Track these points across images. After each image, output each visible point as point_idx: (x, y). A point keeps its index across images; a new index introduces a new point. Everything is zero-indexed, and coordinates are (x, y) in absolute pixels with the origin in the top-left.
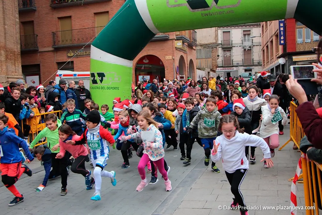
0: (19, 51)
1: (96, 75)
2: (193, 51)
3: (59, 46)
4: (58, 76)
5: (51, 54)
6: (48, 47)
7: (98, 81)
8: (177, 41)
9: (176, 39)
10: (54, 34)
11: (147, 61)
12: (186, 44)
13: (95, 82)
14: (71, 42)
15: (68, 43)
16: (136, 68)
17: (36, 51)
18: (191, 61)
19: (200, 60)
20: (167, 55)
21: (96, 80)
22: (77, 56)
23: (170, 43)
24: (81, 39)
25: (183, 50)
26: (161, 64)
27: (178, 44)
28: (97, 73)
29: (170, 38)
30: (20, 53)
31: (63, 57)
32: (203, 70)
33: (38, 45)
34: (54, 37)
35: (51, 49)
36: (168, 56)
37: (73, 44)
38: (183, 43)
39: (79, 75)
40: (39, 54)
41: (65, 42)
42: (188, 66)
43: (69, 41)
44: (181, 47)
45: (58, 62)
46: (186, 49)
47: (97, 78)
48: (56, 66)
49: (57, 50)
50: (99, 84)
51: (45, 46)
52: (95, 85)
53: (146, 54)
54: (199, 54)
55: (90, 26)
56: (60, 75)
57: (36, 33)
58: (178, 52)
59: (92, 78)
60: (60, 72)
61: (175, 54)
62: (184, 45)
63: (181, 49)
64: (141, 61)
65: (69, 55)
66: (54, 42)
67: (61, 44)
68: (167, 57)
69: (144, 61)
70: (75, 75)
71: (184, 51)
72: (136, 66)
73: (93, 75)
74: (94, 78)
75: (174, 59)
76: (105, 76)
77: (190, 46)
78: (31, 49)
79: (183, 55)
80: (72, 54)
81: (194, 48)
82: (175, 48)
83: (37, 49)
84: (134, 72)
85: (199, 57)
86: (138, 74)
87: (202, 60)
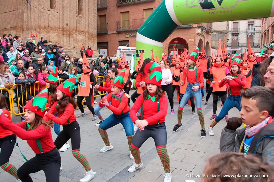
0: (96, 34)
1: (139, 51)
2: (210, 36)
3: (121, 30)
4: (118, 49)
5: (116, 35)
6: (114, 31)
8: (198, 29)
9: (197, 27)
10: (118, 22)
11: (177, 42)
12: (205, 31)
14: (128, 28)
15: (126, 29)
16: (169, 46)
17: (106, 34)
18: (208, 43)
19: (215, 42)
20: (190, 38)
22: (132, 37)
23: (193, 30)
24: (134, 26)
25: (202, 35)
27: (198, 31)
29: (193, 27)
30: (96, 35)
31: (122, 38)
32: (216, 49)
33: (108, 30)
34: (117, 25)
35: (115, 32)
36: (191, 39)
37: (129, 30)
38: (202, 30)
39: (132, 50)
40: (108, 35)
41: (124, 27)
42: (205, 46)
43: (126, 27)
44: (201, 33)
45: (119, 40)
46: (204, 34)
48: (118, 43)
49: (119, 33)
51: (112, 30)
53: (176, 37)
54: (214, 38)
55: (140, 18)
56: (120, 49)
57: (107, 22)
58: (198, 36)
59: (137, 54)
60: (120, 47)
61: (196, 38)
62: (203, 32)
63: (200, 34)
64: (173, 41)
65: (126, 36)
66: (118, 28)
67: (121, 29)
68: (190, 39)
69: (175, 41)
70: (129, 49)
72: (169, 45)
75: (195, 41)
76: (144, 52)
77: (208, 33)
78: (103, 32)
79: (202, 38)
80: (128, 36)
81: (210, 33)
82: (196, 34)
83: (107, 32)
84: (167, 49)
85: (214, 40)
86: (170, 49)
87: (216, 42)
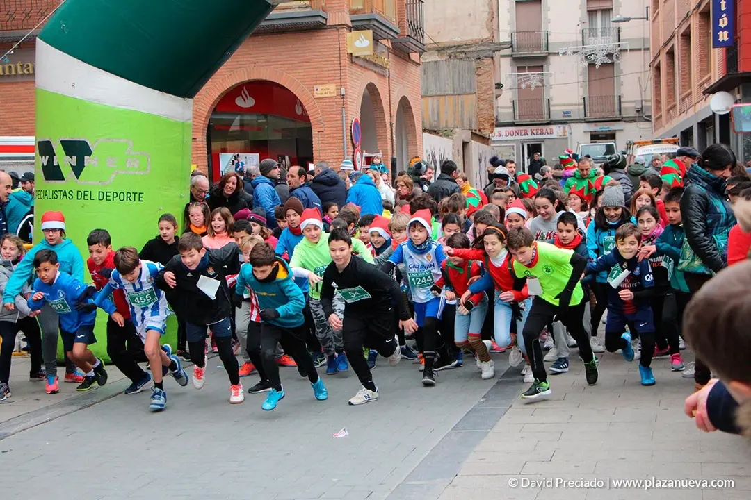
1: (59, 150)
2: (412, 68)
7: (67, 171)
8: (354, 33)
9: (350, 24)
11: (250, 102)
12: (387, 43)
13: (53, 173)
16: (209, 125)
18: (405, 104)
19: (435, 99)
20: (317, 81)
21: (58, 165)
23: (328, 38)
25: (375, 64)
26: (299, 111)
27: (357, 44)
28: (62, 142)
29: (329, 23)
32: (447, 136)
36: (325, 87)
38: (376, 40)
42: (394, 121)
44: (368, 53)
46: (388, 60)
47: (63, 161)
50: (70, 182)
52: (55, 185)
53: (244, 78)
54: (431, 79)
58: (358, 71)
59: (44, 161)
61: (348, 79)
62: (380, 49)
63: (367, 61)
64: (226, 102)
68: (320, 87)
69: (239, 102)
71: (381, 70)
72: (211, 120)
73: (46, 148)
74: (51, 161)
75: (343, 97)
76: (89, 153)
77: (402, 52)
79: (375, 80)
81: (415, 56)
82: (347, 57)
84: (202, 140)
85: (432, 90)
86: (216, 146)
87: (442, 99)
